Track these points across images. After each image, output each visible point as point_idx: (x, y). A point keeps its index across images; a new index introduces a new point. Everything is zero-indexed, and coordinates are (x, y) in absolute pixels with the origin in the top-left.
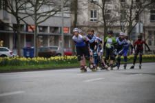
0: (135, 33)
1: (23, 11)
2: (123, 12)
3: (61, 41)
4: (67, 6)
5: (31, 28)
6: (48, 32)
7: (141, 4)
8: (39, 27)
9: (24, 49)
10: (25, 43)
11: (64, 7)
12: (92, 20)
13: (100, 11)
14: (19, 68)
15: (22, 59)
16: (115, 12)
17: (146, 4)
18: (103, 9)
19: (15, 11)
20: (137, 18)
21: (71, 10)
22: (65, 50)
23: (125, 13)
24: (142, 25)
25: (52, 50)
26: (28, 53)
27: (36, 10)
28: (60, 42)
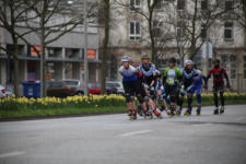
0: (200, 58)
1: (23, 24)
2: (181, 25)
3: (84, 72)
4: (93, 16)
5: (35, 50)
6: (63, 56)
7: (210, 12)
8: (49, 49)
9: (24, 84)
10: (26, 74)
11: (88, 17)
12: (132, 38)
13: (145, 24)
14: (16, 114)
15: (20, 100)
16: (168, 26)
17: (217, 12)
18: (150, 20)
19: (10, 23)
20: (203, 35)
21: (99, 22)
22: (90, 86)
23: (185, 27)
24: (211, 46)
25: (69, 86)
26: (31, 90)
27: (44, 22)
28: (82, 72)
